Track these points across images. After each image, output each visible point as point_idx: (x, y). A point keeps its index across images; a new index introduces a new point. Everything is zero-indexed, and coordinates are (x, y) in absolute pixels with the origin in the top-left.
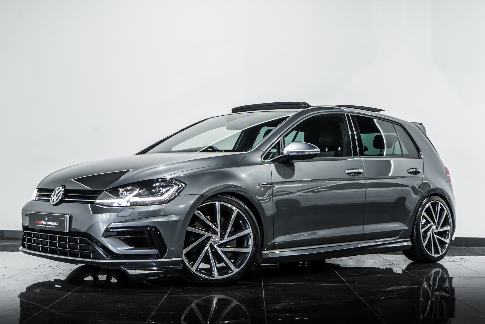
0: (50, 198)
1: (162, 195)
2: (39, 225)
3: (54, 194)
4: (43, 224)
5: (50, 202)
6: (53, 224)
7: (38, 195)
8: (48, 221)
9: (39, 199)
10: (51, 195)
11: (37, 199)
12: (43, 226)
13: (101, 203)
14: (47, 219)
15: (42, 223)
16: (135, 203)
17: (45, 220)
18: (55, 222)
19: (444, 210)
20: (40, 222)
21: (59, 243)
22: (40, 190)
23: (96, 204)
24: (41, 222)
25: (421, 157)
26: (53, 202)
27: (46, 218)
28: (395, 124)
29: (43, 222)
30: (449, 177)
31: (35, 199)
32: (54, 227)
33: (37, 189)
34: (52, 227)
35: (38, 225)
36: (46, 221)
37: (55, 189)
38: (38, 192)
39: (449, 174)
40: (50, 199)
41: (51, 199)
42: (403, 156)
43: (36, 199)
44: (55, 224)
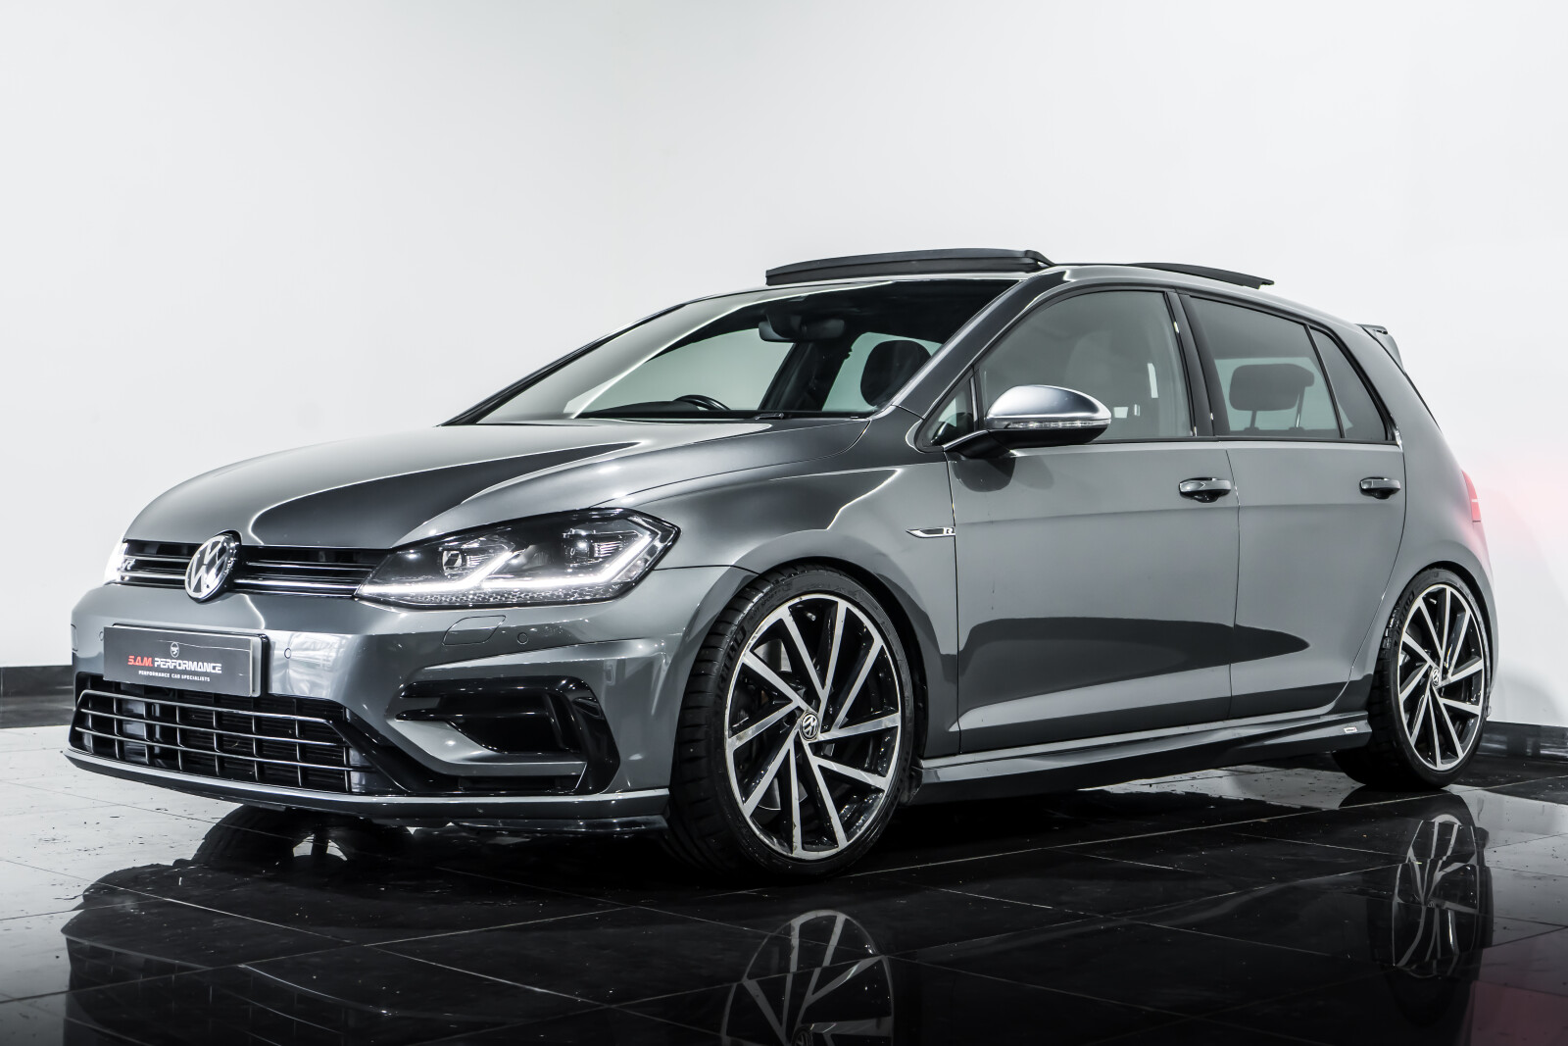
0: (184, 574)
1: (595, 567)
2: (145, 673)
3: (200, 563)
4: (159, 669)
5: (184, 588)
6: (202, 670)
7: (132, 563)
8: (182, 656)
9: (133, 579)
10: (188, 563)
11: (127, 578)
12: (163, 675)
13: (381, 595)
14: (175, 650)
15: (156, 664)
16: (502, 596)
17: (167, 655)
18: (207, 662)
19: (1464, 610)
20: (147, 662)
21: (218, 735)
22: (135, 546)
23: (363, 598)
24: (153, 662)
25: (1394, 438)
26: (198, 589)
27: (175, 646)
28: (1312, 328)
29: (160, 662)
30: (1477, 504)
31: (119, 580)
32: (202, 679)
33: (124, 542)
34: (196, 678)
35: (140, 672)
36: (172, 658)
37: (201, 545)
38: (130, 552)
39: (1476, 498)
40: (183, 581)
41: (185, 578)
42: (1342, 435)
43: (123, 578)
44: (208, 667)
